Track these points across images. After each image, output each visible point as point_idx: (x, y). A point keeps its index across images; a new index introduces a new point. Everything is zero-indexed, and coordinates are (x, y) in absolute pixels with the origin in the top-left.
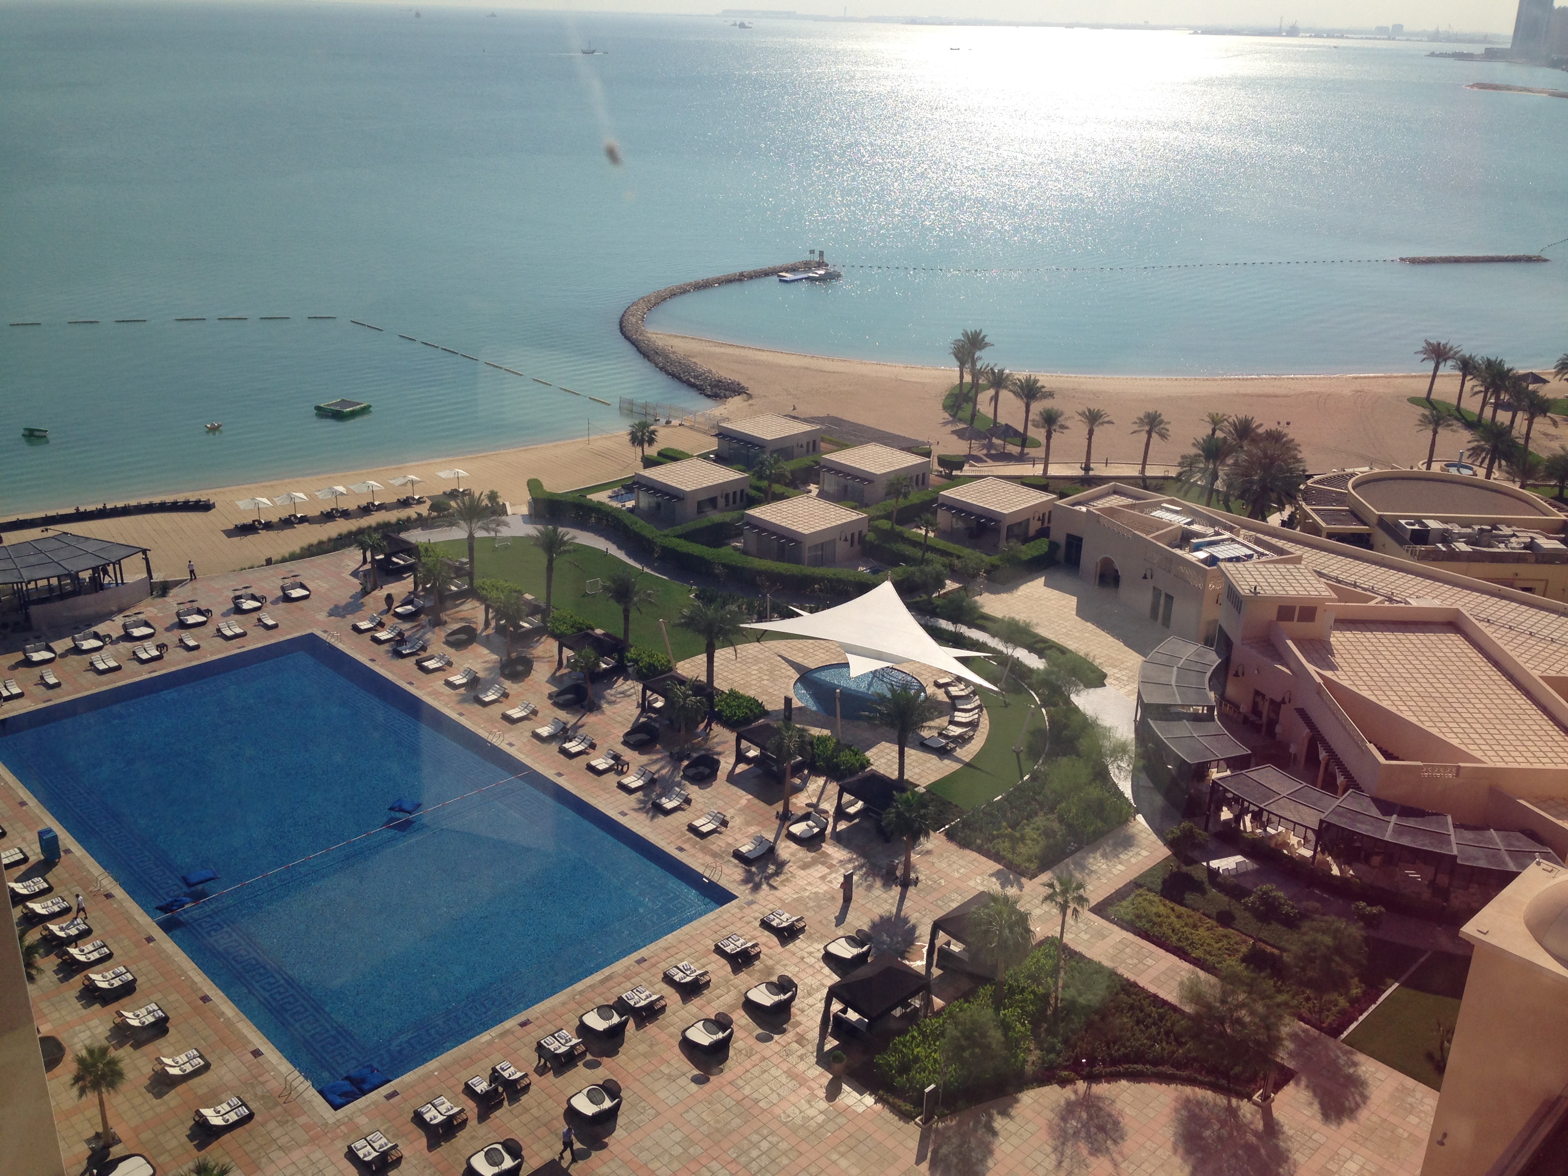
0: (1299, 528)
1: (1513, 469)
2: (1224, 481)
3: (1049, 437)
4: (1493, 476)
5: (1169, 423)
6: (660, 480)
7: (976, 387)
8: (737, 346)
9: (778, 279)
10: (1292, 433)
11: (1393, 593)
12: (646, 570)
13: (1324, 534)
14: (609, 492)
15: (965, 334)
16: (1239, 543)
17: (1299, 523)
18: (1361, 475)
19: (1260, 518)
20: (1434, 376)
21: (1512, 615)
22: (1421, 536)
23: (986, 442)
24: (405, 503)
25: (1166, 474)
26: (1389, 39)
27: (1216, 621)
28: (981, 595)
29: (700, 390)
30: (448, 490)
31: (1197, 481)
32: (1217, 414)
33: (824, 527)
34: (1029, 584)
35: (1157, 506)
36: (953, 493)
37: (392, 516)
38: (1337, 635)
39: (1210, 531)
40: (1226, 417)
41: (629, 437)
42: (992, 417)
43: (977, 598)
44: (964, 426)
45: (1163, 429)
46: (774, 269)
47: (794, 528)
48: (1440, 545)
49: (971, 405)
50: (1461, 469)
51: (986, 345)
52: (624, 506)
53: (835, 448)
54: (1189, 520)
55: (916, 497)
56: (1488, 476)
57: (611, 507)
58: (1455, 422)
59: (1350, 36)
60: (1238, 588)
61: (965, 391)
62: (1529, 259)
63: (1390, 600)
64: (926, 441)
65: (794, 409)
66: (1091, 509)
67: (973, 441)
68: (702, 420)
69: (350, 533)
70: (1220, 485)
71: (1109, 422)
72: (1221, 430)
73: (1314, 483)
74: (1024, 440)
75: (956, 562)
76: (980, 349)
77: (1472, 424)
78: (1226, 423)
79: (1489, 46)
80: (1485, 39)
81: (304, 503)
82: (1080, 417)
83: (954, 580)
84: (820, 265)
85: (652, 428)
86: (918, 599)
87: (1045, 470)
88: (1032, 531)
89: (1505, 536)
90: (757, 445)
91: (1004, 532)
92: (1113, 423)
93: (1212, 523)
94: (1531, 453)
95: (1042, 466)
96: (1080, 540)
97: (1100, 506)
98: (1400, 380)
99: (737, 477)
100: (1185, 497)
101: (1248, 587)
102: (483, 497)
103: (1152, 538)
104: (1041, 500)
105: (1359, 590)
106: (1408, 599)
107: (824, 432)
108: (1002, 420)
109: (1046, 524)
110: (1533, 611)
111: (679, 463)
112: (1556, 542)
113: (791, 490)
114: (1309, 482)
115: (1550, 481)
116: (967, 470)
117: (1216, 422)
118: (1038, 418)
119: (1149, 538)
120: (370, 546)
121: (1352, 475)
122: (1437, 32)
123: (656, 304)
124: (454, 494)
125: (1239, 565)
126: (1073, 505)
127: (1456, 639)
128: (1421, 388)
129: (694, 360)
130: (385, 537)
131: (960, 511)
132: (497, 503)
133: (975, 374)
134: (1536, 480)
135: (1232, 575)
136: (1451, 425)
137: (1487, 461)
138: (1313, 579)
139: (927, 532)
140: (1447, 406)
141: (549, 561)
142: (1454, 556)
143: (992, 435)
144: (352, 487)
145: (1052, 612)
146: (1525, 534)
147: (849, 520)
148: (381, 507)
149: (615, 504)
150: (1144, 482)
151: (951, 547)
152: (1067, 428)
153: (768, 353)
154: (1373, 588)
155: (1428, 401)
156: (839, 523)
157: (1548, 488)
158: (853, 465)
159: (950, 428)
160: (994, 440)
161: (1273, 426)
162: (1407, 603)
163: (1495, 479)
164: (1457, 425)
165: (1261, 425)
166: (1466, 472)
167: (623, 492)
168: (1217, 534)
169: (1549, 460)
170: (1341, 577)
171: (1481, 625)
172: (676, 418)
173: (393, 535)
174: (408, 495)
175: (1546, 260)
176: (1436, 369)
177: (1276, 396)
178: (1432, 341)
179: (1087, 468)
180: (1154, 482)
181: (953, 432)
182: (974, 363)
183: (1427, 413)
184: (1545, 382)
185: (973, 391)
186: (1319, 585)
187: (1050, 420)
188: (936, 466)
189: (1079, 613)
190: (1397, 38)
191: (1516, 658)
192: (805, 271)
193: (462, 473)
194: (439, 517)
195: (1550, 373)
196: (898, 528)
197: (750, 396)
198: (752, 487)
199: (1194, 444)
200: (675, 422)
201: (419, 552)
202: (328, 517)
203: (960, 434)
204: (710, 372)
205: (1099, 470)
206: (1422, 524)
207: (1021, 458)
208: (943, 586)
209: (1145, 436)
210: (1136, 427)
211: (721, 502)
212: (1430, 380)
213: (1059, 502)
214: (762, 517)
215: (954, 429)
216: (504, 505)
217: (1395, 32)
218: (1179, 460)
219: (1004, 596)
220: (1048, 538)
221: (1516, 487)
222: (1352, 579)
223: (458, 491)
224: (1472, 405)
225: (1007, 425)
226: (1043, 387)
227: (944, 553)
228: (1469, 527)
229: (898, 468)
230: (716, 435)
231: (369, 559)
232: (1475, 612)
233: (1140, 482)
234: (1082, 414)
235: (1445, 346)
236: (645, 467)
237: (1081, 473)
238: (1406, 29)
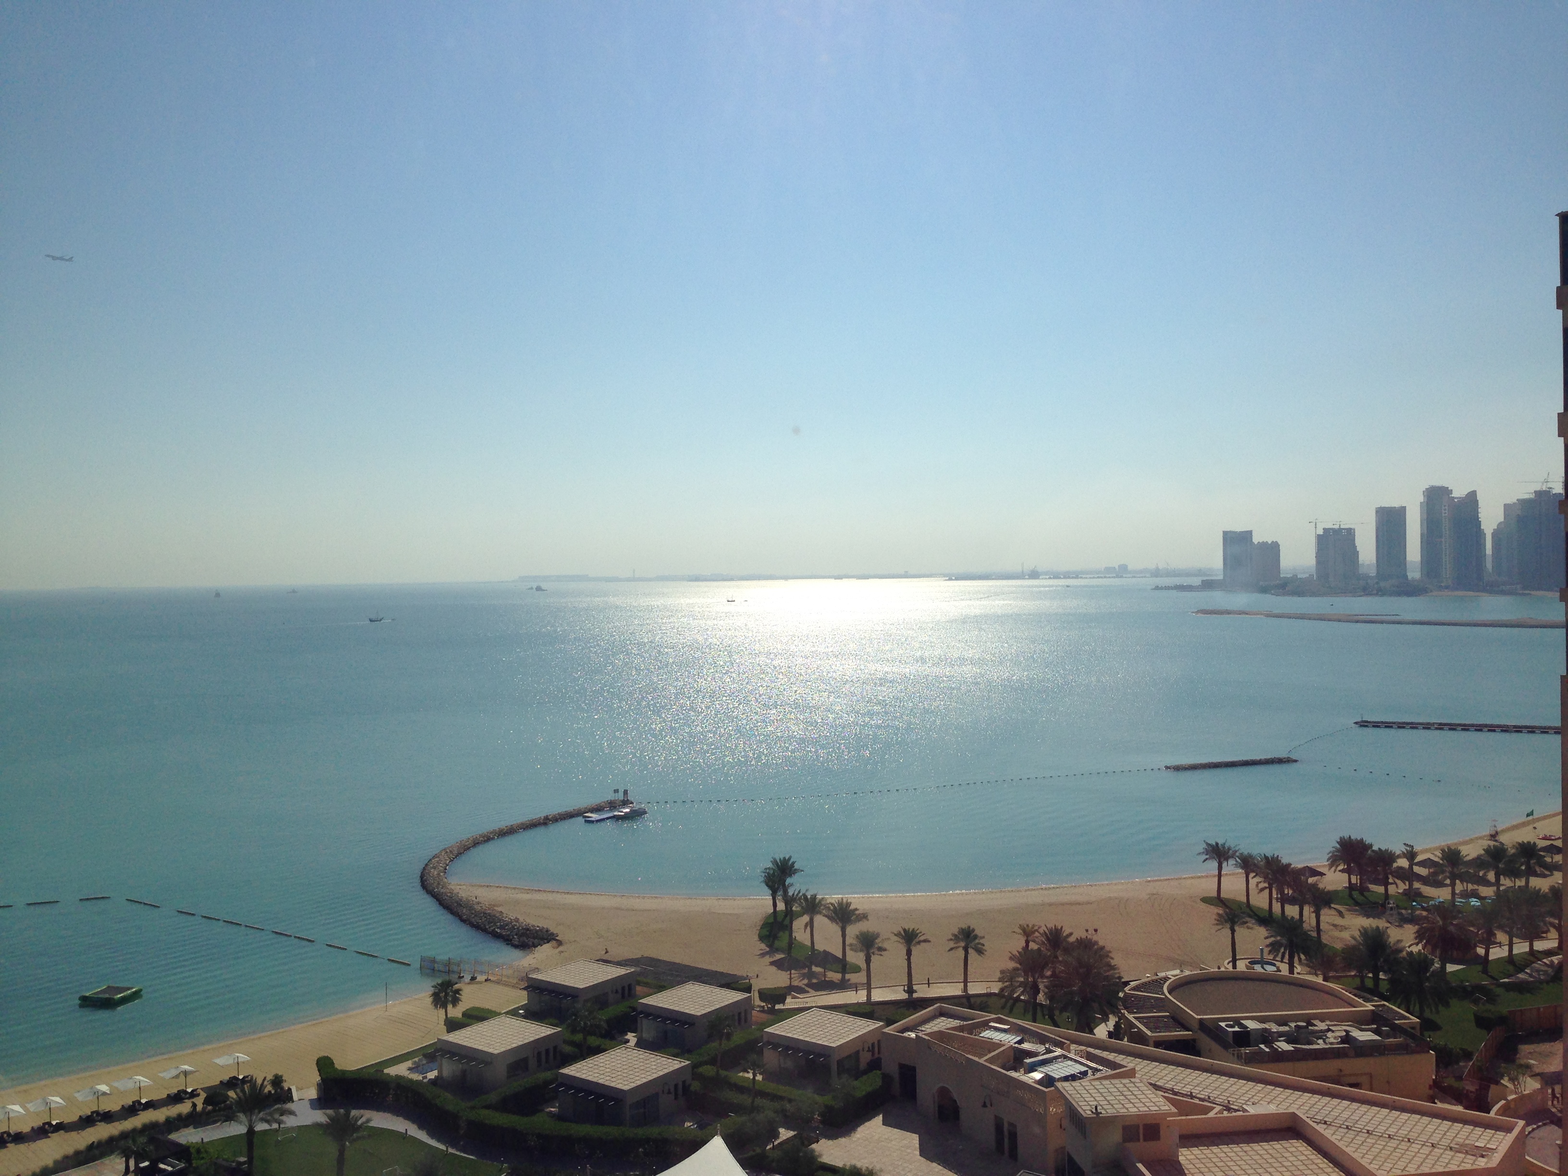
0: (1126, 1039)
1: (1313, 963)
2: (1045, 994)
3: (868, 961)
4: (1296, 971)
5: (984, 937)
6: (465, 1044)
7: (790, 914)
8: (545, 891)
9: (583, 820)
10: (1102, 939)
11: (1229, 1101)
12: (451, 1150)
13: (1152, 1043)
14: (409, 1064)
15: (775, 862)
16: (1071, 1059)
17: (1125, 1034)
18: (1173, 978)
19: (1087, 1030)
20: (1220, 876)
21: (1345, 1115)
22: (1243, 1038)
23: (806, 970)
24: (177, 1098)
25: (989, 990)
26: (1117, 577)
27: (1063, 1148)
28: (817, 1142)
29: (507, 940)
30: (226, 1078)
31: (1019, 996)
32: (1028, 926)
33: (645, 1080)
34: (867, 1124)
35: (985, 1025)
36: (777, 1029)
37: (160, 1115)
38: (1185, 1153)
39: (1041, 1048)
40: (1036, 928)
41: (431, 999)
42: (809, 943)
43: (814, 1146)
44: (783, 956)
45: (979, 943)
46: (579, 810)
47: (613, 1085)
48: (1262, 1046)
49: (787, 933)
50: (1265, 966)
51: (796, 871)
52: (426, 1077)
53: (651, 991)
54: (1019, 1038)
55: (738, 1038)
56: (1291, 971)
57: (411, 1080)
58: (1248, 919)
59: (1084, 576)
60: (1079, 1109)
61: (780, 919)
62: (1280, 761)
63: (1229, 1109)
64: (745, 975)
65: (607, 952)
66: (920, 1034)
67: (793, 971)
68: (510, 972)
69: (111, 1140)
70: (1043, 999)
71: (925, 941)
72: (1034, 941)
73: (1134, 989)
74: (843, 966)
75: (788, 1106)
76: (790, 876)
77: (1265, 919)
78: (1037, 934)
79: (1205, 578)
80: (1199, 572)
81: (61, 1108)
82: (896, 938)
83: (788, 1128)
84: (625, 803)
85: (456, 986)
86: (751, 1153)
87: (869, 996)
88: (863, 1065)
89: (1321, 1031)
90: (569, 995)
91: (834, 1067)
92: (929, 941)
93: (1042, 1040)
94: (1326, 945)
95: (865, 992)
96: (914, 1069)
97: (929, 1031)
98: (1189, 882)
99: (549, 1033)
100: (1010, 1013)
101: (1088, 1108)
102: (265, 1083)
103: (986, 1061)
104: (868, 1029)
105: (1197, 1101)
106: (1244, 1106)
107: (640, 974)
108: (820, 946)
109: (876, 1056)
110: (1364, 1108)
111: (486, 1023)
112: (1370, 1033)
113: (607, 1042)
114: (1127, 989)
115: (1349, 971)
116: (790, 1003)
117: (1028, 933)
118: (854, 942)
119: (982, 1061)
120: (134, 1152)
121: (1166, 979)
122: (1157, 569)
123: (459, 854)
124: (233, 1083)
125: (1076, 1084)
126: (903, 1031)
127: (1298, 1146)
128: (1209, 887)
129: (500, 909)
130: (152, 1140)
131: (787, 1048)
132: (282, 1088)
133: (788, 901)
134: (1336, 971)
135: (1070, 1095)
136: (1246, 922)
137: (1287, 956)
138: (1150, 1092)
139: (754, 1075)
140: (1239, 904)
141: (339, 1150)
142: (1279, 1057)
143: (811, 963)
144: (116, 1084)
145: (895, 1154)
146: (1339, 1028)
147: (671, 1069)
148: (151, 1105)
149: (416, 1077)
150: (967, 1000)
151: (783, 1090)
152: (885, 950)
153: (577, 896)
154: (1209, 1097)
155: (1218, 900)
156: (661, 1073)
157: (1350, 979)
158: (671, 1008)
159: (768, 959)
160: (814, 969)
161: (1083, 935)
162: (1245, 1111)
163: (1298, 973)
164: (1251, 922)
165: (1071, 934)
166: (1270, 969)
167: (425, 1062)
168: (1049, 1051)
169: (1344, 951)
170: (1177, 1088)
171: (1320, 1128)
172: (482, 973)
173: (160, 1137)
174: (180, 1088)
175: (1296, 761)
176: (1220, 868)
177: (1079, 904)
178: (1210, 842)
179: (910, 991)
180: (979, 1000)
181: (772, 963)
182: (785, 892)
183: (1221, 912)
184: (1322, 874)
185: (788, 918)
186: (1157, 1099)
187: (868, 943)
188: (757, 1002)
189: (923, 1153)
190: (1124, 576)
191: (1359, 1160)
192: (611, 810)
193: (243, 1057)
194: (214, 1111)
195: (1324, 866)
196: (723, 1073)
197: (560, 943)
198: (565, 1042)
199: (1011, 958)
200: (481, 978)
201: (190, 1154)
202: (87, 1121)
203: (778, 964)
204: (517, 920)
205: (922, 992)
206: (1241, 1025)
207: (843, 986)
208: (776, 1135)
209: (961, 953)
210: (952, 944)
211: (533, 1063)
212: (1216, 879)
213: (887, 1030)
214: (578, 1075)
215: (772, 960)
216: (290, 1089)
217: (1121, 571)
218: (998, 975)
219: (842, 1140)
220: (880, 1070)
221: (1320, 980)
222: (1186, 1090)
223: (238, 1079)
224: (1260, 901)
225: (825, 951)
226: (856, 909)
227: (775, 1097)
228: (1286, 1025)
229: (718, 1007)
230: (524, 989)
231: (132, 1168)
232: (1311, 1113)
233: (964, 1000)
234: (898, 935)
235: (1223, 845)
236: (449, 1031)
237: (905, 996)
238: (1130, 568)
